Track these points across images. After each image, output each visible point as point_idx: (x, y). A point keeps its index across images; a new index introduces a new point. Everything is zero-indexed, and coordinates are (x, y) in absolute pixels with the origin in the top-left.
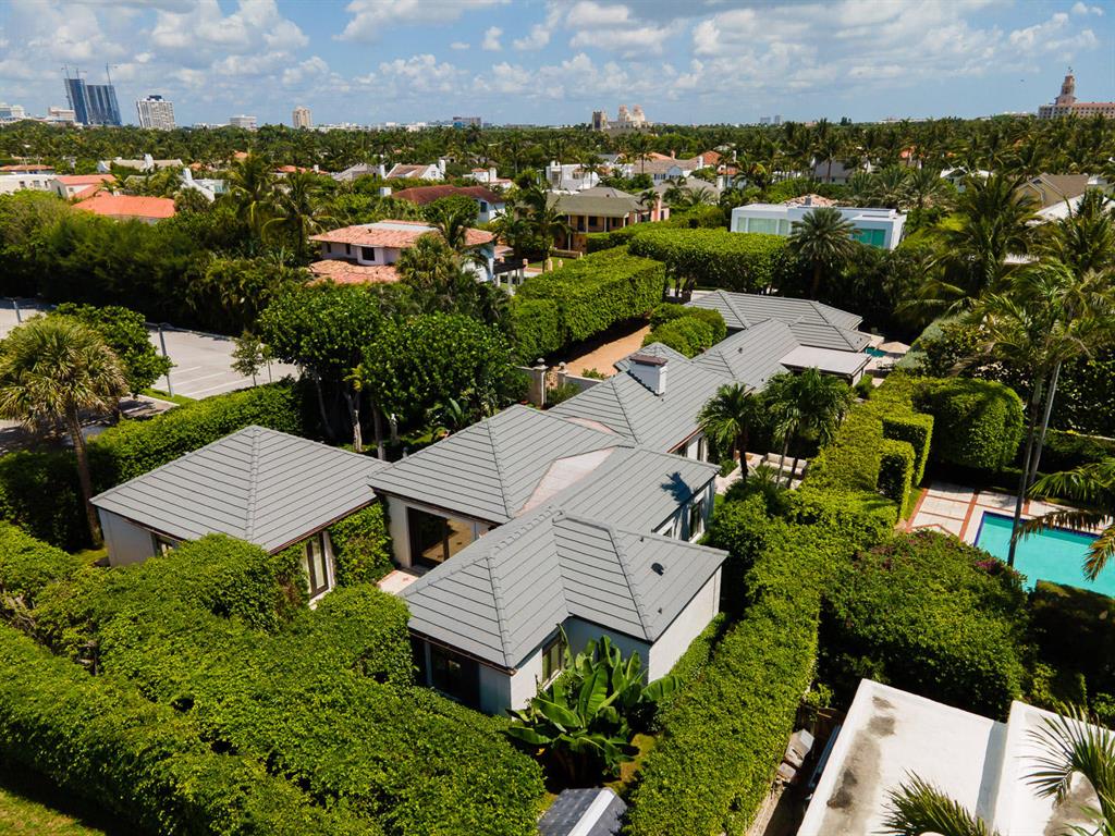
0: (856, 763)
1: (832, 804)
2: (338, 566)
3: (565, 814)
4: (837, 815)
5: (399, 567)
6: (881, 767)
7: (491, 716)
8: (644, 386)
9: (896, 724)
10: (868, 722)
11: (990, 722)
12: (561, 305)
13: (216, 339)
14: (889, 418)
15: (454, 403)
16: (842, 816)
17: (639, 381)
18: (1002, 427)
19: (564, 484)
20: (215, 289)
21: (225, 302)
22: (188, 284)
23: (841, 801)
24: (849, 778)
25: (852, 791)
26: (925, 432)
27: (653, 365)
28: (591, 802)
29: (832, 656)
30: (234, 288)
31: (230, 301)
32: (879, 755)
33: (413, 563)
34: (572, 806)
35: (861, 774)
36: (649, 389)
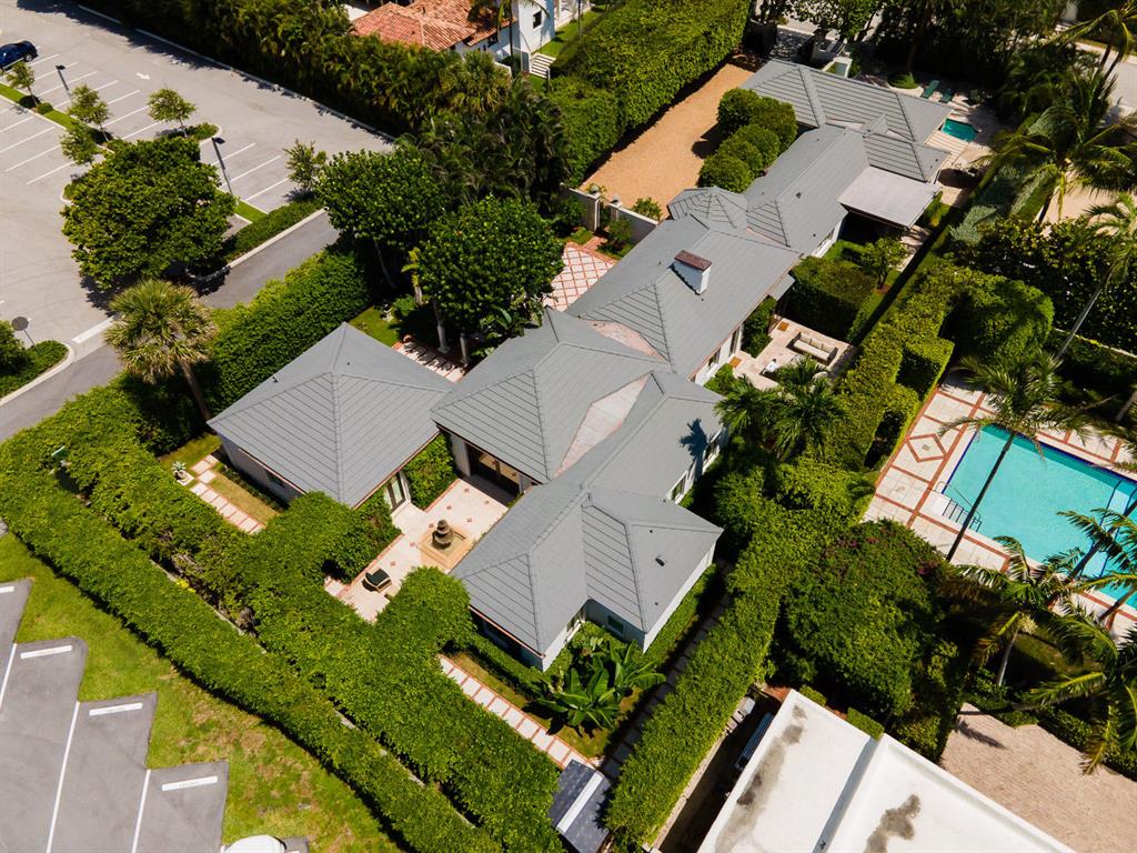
0: (766, 768)
1: (740, 802)
2: (412, 490)
3: (570, 785)
4: (741, 810)
5: (460, 475)
6: (782, 772)
7: (529, 667)
8: (686, 283)
9: (803, 734)
10: (783, 729)
11: (867, 737)
12: (622, 98)
13: (261, 87)
14: (911, 347)
15: (504, 312)
16: (745, 812)
17: (683, 279)
18: (1023, 345)
19: (598, 438)
20: (251, 31)
21: (265, 50)
22: (221, 19)
23: (747, 800)
24: (757, 780)
25: (756, 791)
26: (939, 366)
27: (697, 269)
28: (588, 780)
29: (781, 647)
30: (273, 35)
31: (269, 51)
32: (783, 760)
33: (472, 472)
34: (575, 779)
35: (765, 778)
36: (691, 287)
